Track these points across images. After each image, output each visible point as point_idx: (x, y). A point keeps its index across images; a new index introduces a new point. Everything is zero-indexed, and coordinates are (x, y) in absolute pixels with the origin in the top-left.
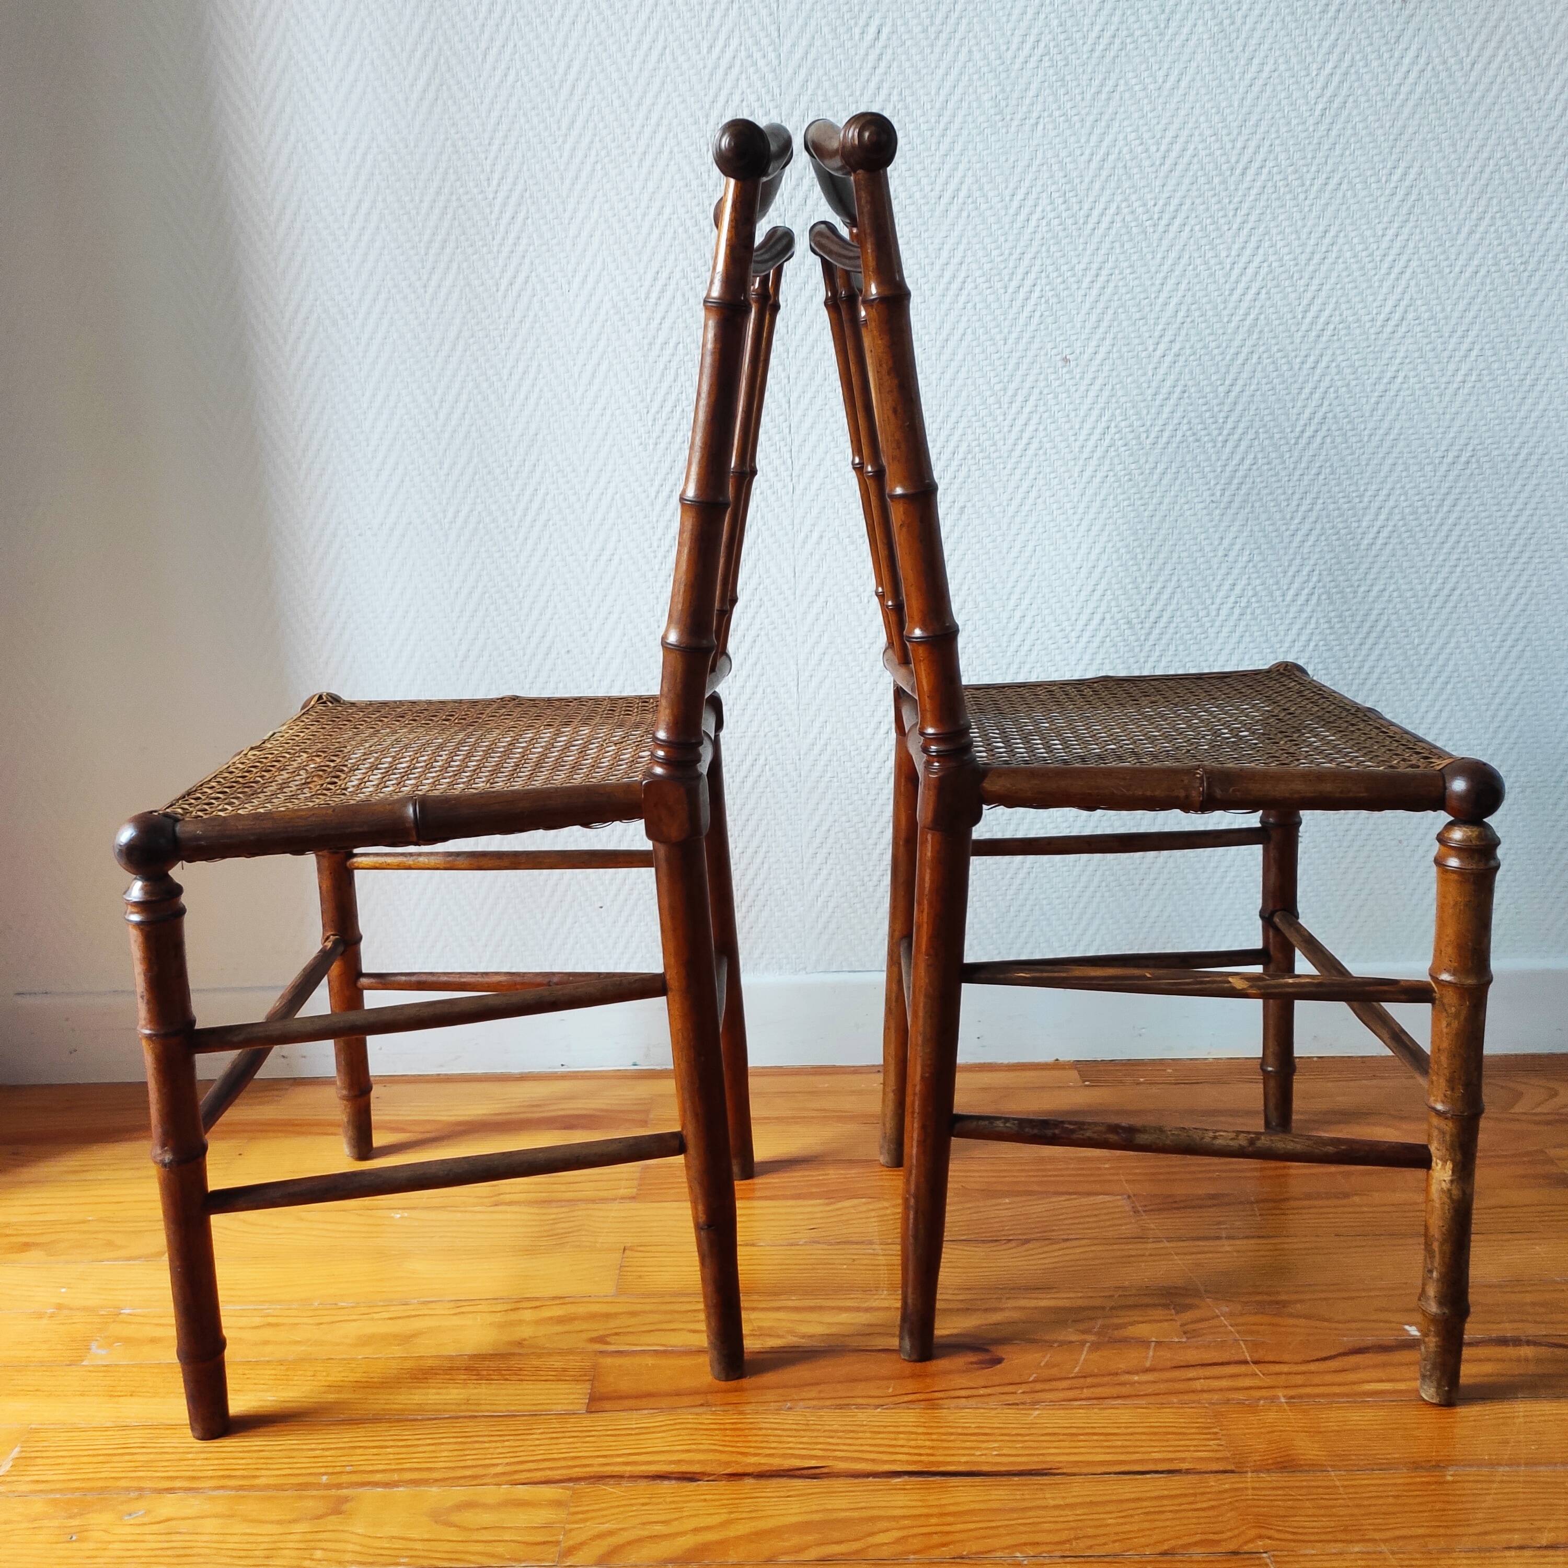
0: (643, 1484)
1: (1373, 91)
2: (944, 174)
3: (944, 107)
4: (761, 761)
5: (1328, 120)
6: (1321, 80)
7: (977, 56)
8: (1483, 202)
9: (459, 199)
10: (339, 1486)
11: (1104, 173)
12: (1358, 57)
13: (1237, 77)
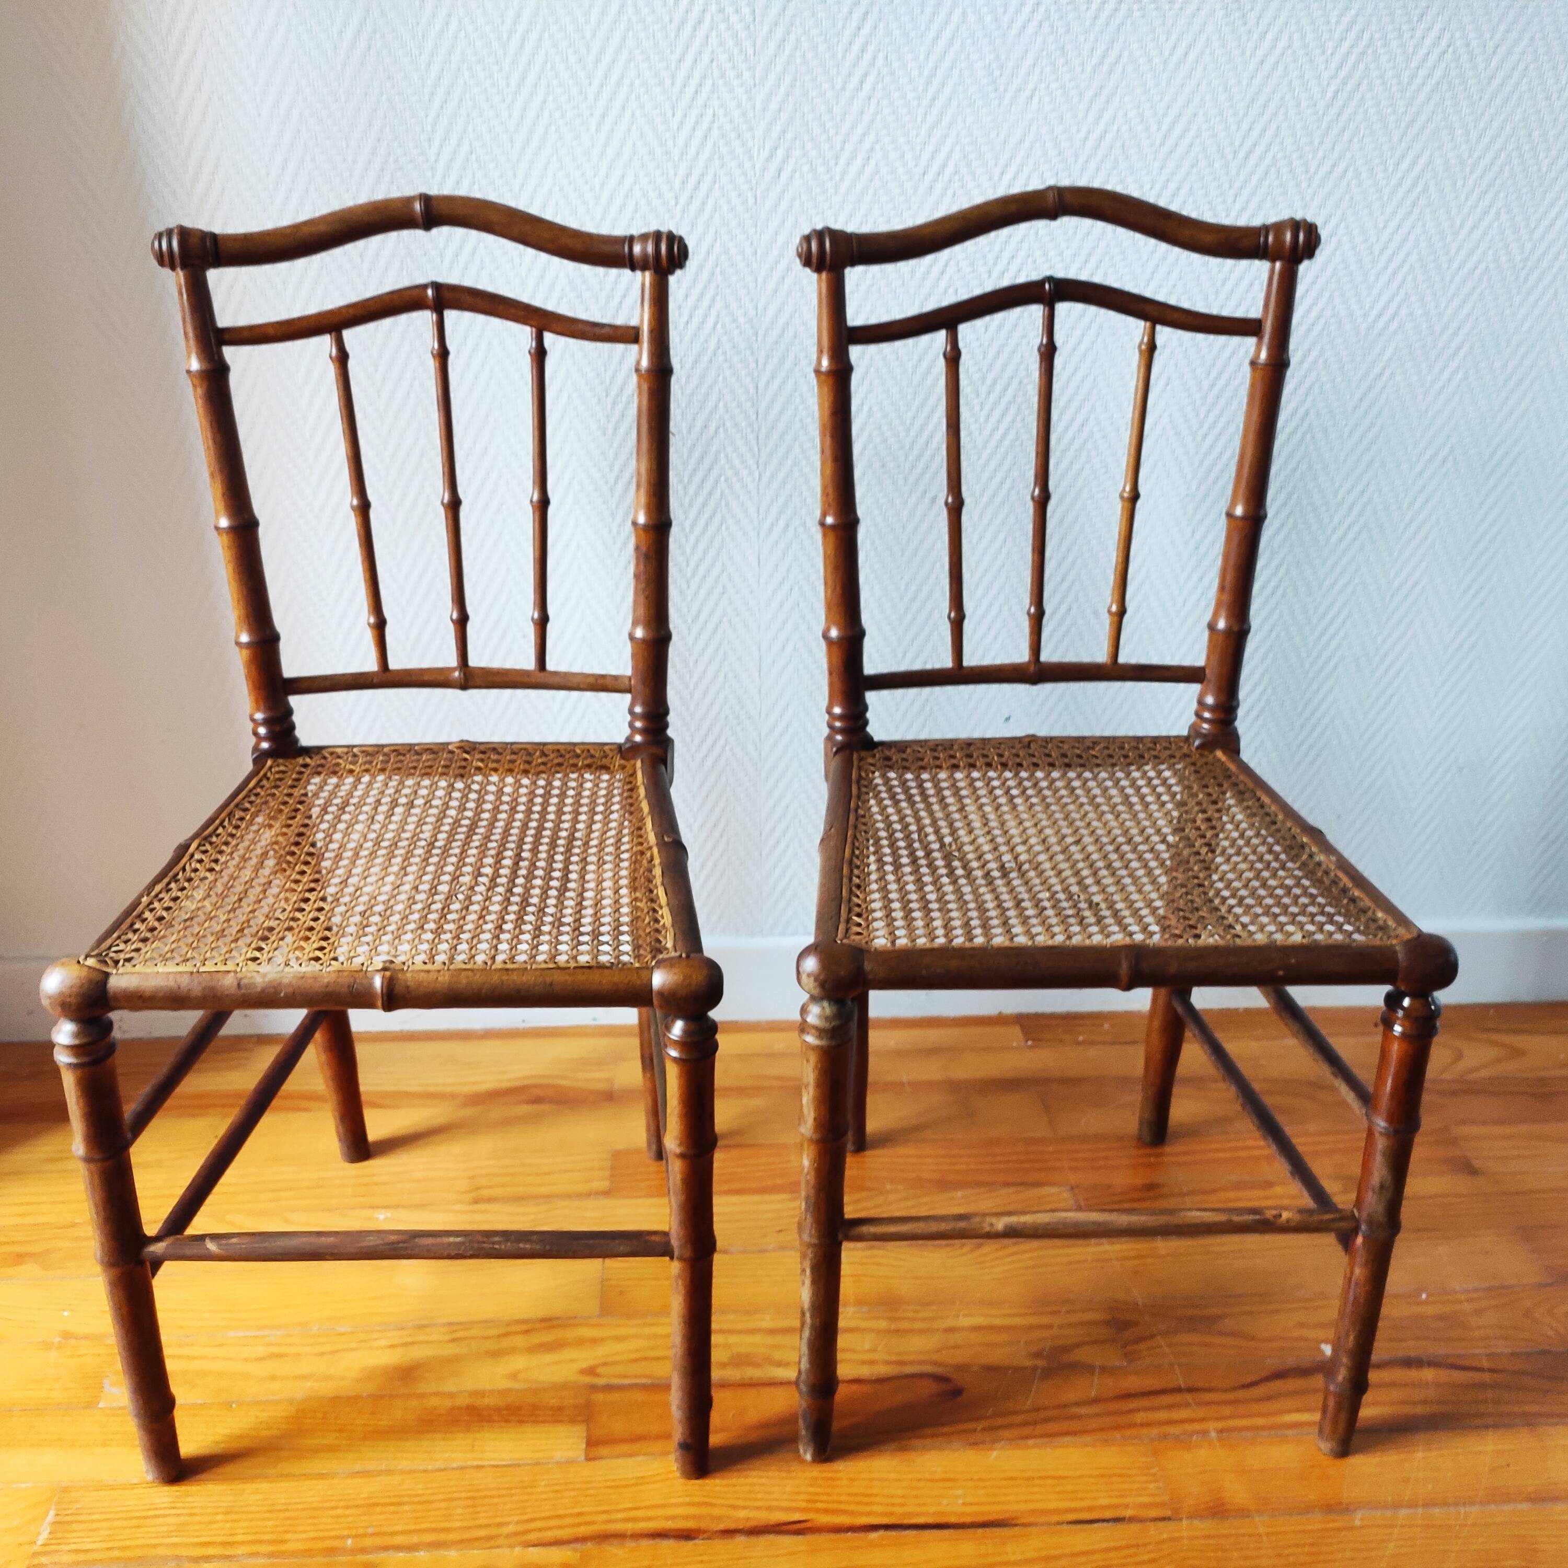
0: (645, 1543)
1: (1390, 74)
2: (930, 148)
3: (933, 75)
4: (722, 742)
5: (1339, 103)
6: (1337, 59)
7: (972, 18)
8: (1489, 197)
9: (397, 161)
10: (364, 1551)
11: (1100, 153)
12: (1377, 36)
13: (1248, 53)
